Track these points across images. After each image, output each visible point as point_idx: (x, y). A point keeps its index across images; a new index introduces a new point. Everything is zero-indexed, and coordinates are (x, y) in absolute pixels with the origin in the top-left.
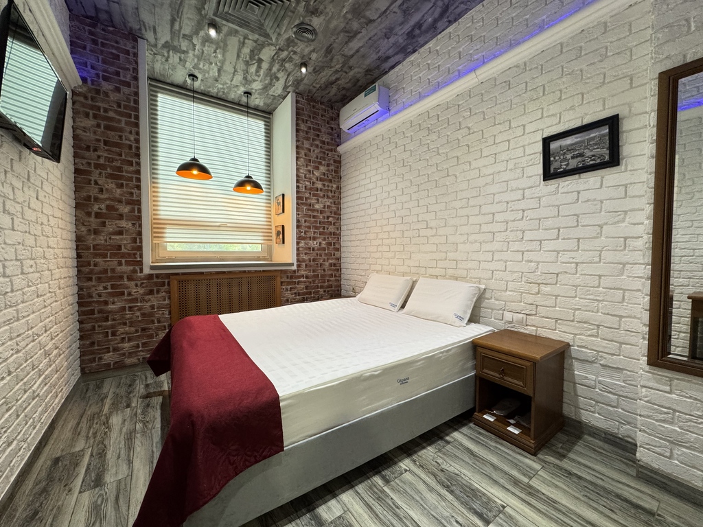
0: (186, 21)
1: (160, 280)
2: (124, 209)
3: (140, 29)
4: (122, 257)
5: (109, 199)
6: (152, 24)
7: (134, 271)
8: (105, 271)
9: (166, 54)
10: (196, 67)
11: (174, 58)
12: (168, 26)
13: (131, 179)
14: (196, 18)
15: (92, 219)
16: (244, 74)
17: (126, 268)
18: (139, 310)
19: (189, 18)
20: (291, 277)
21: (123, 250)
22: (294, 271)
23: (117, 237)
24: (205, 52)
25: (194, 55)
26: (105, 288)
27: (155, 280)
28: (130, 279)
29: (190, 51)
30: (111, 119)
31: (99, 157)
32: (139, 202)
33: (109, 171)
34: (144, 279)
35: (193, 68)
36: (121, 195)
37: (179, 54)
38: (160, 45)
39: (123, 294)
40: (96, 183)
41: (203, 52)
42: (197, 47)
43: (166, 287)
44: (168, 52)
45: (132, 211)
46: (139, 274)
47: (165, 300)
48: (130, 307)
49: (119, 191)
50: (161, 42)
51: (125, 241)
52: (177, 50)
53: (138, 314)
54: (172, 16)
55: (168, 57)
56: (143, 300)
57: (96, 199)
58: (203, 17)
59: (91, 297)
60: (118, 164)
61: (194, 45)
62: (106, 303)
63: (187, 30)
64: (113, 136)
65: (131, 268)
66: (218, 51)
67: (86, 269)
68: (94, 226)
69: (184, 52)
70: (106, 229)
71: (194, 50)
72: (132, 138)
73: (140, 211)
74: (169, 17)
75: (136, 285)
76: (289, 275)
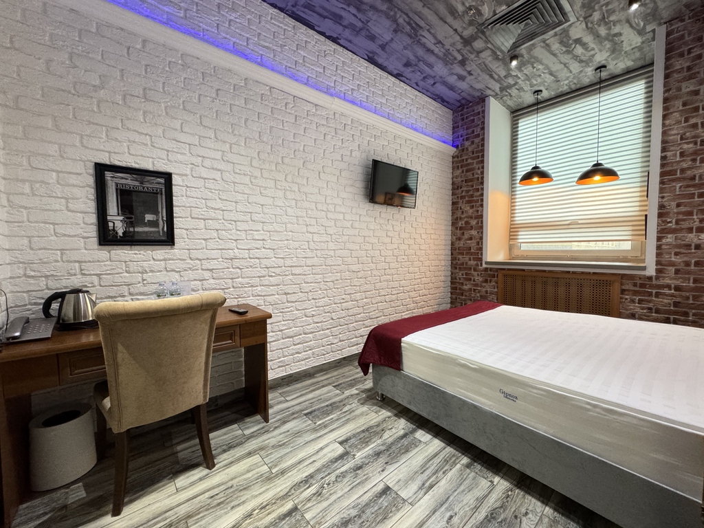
0: (497, 70)
1: (492, 273)
2: (473, 222)
3: (482, 93)
4: (471, 255)
5: (466, 217)
6: (484, 86)
7: (477, 265)
8: (462, 264)
9: (507, 94)
10: (532, 86)
11: (514, 92)
12: (492, 80)
13: (477, 201)
14: (500, 63)
15: (458, 231)
16: (576, 60)
17: (473, 263)
18: (479, 292)
19: (497, 67)
20: (642, 286)
21: (472, 250)
22: (650, 278)
23: (469, 242)
24: (527, 73)
25: (522, 81)
26: (463, 275)
27: (489, 272)
28: (475, 270)
29: (518, 81)
30: (468, 164)
31: (462, 191)
32: (481, 216)
33: (467, 199)
34: (482, 271)
35: (531, 87)
36: (472, 213)
37: (514, 88)
38: (499, 93)
39: (470, 280)
40: (461, 209)
41: (526, 75)
42: (519, 75)
43: (496, 278)
44: (507, 92)
45: (478, 223)
46: (480, 267)
47: (494, 288)
48: (474, 290)
49: (471, 211)
50: (497, 90)
51: (473, 243)
52: (510, 87)
53: (478, 295)
54: (488, 74)
55: (510, 94)
56: (481, 286)
57: (461, 218)
58: (503, 60)
59: (456, 279)
60: (471, 193)
61: (517, 76)
62: (462, 284)
63: (503, 73)
64: (469, 175)
65: (476, 262)
66: (535, 65)
67: (454, 262)
68: (459, 235)
69: (515, 84)
70: (464, 237)
71: (519, 78)
72: (479, 172)
73: (482, 222)
74: (488, 77)
75: (478, 275)
76: (639, 282)
